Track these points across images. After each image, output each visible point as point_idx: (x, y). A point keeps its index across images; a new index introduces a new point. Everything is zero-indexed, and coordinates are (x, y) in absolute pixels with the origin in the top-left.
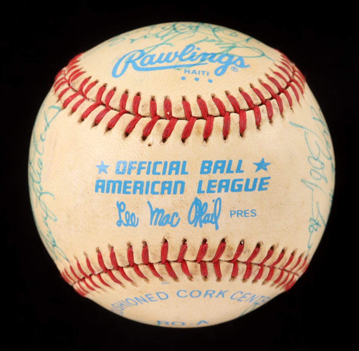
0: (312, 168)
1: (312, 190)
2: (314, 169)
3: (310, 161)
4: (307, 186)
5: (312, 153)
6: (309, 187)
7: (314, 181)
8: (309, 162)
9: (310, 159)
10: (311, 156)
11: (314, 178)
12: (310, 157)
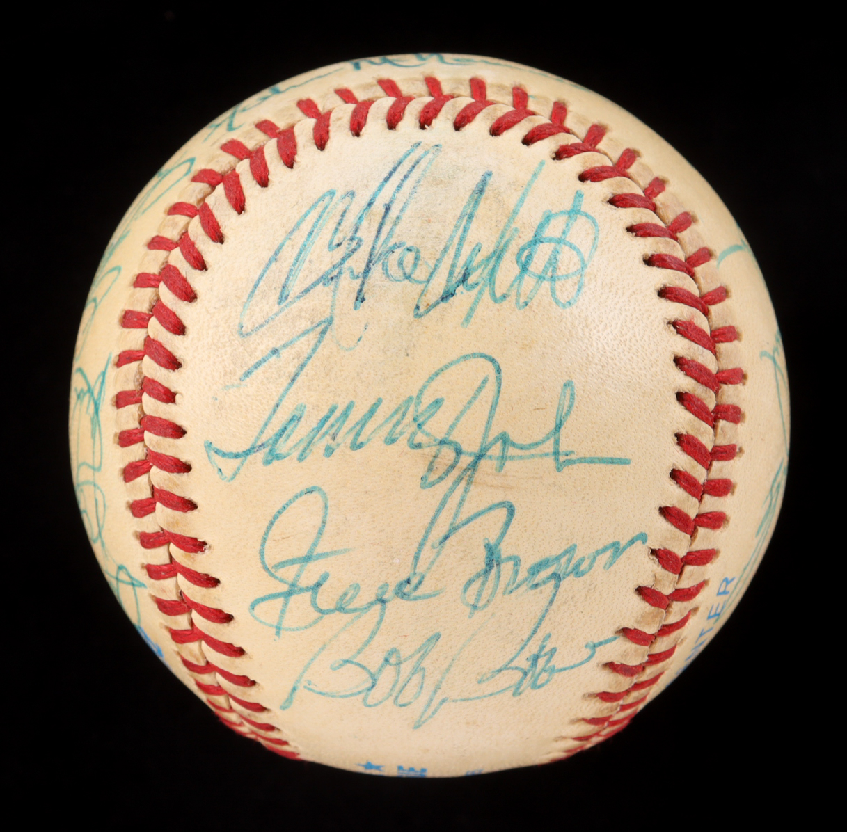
0: (392, 699)
1: (444, 701)
2: (394, 694)
3: (375, 702)
4: (430, 717)
5: (356, 690)
6: (435, 711)
7: (424, 698)
8: (376, 705)
9: (370, 701)
10: (362, 695)
11: (417, 696)
12: (364, 700)
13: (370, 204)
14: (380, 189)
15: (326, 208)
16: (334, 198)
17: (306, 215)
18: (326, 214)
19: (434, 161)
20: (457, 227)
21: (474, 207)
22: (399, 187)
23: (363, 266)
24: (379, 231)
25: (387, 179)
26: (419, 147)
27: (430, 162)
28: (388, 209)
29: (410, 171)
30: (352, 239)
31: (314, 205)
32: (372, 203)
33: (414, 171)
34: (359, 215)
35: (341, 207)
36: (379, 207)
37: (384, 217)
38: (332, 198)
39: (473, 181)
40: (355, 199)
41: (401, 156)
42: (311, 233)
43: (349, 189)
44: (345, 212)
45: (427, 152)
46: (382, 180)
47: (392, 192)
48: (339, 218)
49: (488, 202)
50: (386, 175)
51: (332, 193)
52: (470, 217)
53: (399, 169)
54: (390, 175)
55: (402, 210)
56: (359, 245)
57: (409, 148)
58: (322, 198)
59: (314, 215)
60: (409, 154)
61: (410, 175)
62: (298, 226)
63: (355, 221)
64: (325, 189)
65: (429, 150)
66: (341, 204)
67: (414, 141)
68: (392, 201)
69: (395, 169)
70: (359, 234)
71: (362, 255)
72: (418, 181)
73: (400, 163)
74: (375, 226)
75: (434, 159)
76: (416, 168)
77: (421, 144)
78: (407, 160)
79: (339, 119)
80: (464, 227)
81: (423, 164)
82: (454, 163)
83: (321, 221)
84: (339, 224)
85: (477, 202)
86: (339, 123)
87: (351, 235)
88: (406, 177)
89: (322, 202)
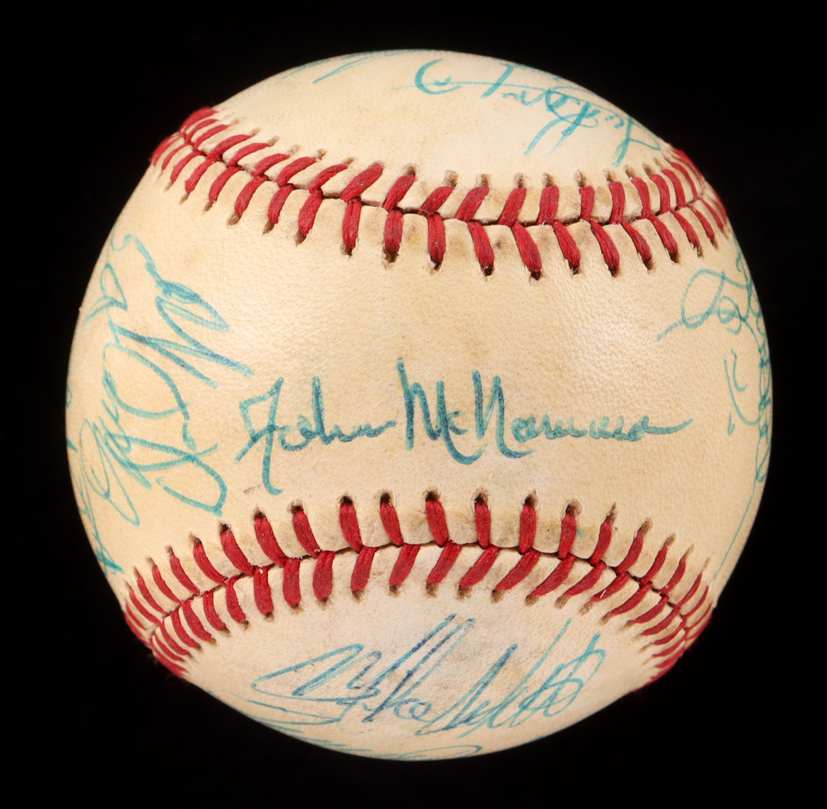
13: (394, 668)
14: (407, 656)
15: (351, 657)
16: (361, 652)
17: (331, 654)
18: (350, 662)
19: (464, 638)
20: (471, 691)
21: (492, 676)
22: (426, 658)
23: (377, 706)
24: (397, 689)
25: (415, 650)
26: (453, 620)
27: (461, 637)
28: (410, 675)
29: (439, 646)
30: (371, 688)
31: (341, 650)
32: (396, 667)
33: (442, 646)
34: (382, 674)
35: (366, 662)
36: (402, 671)
37: (405, 680)
38: (358, 652)
39: (495, 656)
40: (380, 660)
41: (433, 629)
42: (333, 669)
43: (377, 649)
44: (369, 667)
45: (459, 628)
46: (410, 649)
47: (418, 662)
48: (361, 670)
49: (507, 671)
50: (415, 645)
51: (360, 648)
52: (486, 684)
53: (429, 642)
54: (419, 646)
55: (423, 678)
56: (376, 693)
57: (443, 621)
58: (350, 648)
59: (338, 658)
60: (441, 628)
61: (438, 650)
62: (322, 658)
63: (377, 677)
64: (354, 641)
65: (461, 625)
66: (366, 660)
67: (449, 613)
68: (415, 670)
69: (424, 642)
70: (378, 687)
71: (379, 700)
72: (445, 656)
73: (431, 636)
74: (395, 685)
75: (464, 635)
76: (445, 643)
77: (455, 618)
78: (438, 633)
79: (380, 573)
80: (478, 691)
81: (453, 640)
82: (483, 640)
83: (345, 665)
84: (362, 675)
85: (495, 673)
86: (379, 578)
87: (370, 685)
88: (433, 650)
89: (348, 651)
